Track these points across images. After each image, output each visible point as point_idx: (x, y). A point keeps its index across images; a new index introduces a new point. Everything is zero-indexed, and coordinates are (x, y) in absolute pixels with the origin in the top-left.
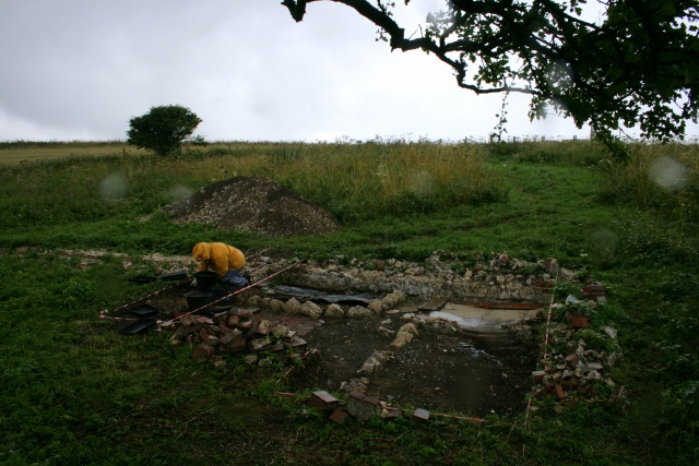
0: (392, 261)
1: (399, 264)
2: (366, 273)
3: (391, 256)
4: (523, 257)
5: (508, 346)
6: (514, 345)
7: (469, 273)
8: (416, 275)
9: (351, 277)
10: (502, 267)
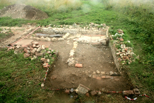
0: (64, 25)
1: (66, 26)
2: (59, 29)
3: (64, 24)
4: (97, 23)
5: (100, 45)
6: (102, 45)
7: (85, 28)
8: (71, 29)
9: (55, 30)
10: (92, 26)
